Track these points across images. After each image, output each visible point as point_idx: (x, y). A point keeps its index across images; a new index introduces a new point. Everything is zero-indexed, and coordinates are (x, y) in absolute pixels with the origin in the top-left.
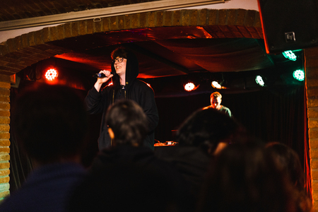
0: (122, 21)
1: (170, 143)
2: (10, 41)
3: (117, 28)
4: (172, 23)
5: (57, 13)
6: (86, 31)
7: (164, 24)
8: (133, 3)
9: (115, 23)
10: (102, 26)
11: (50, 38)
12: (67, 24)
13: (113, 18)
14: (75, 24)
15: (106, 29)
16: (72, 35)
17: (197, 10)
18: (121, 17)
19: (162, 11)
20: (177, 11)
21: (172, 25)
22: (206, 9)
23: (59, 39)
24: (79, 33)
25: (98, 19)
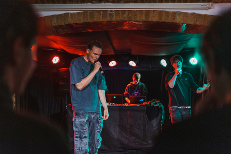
0: (130, 15)
3: (127, 19)
4: (169, 20)
5: (77, 3)
6: (101, 19)
7: (163, 20)
8: (140, 3)
9: (125, 16)
10: (114, 17)
11: (70, 21)
12: (86, 12)
13: (124, 12)
14: (92, 13)
15: (118, 19)
16: (89, 20)
18: (130, 12)
19: (162, 11)
22: (195, 13)
24: (96, 20)
25: (112, 11)
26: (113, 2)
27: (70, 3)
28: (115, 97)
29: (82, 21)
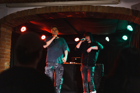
0: (71, 8)
1: (71, 63)
2: (18, 12)
3: (69, 11)
5: (42, 2)
6: (55, 11)
7: (90, 11)
8: (77, 1)
9: (68, 9)
10: (62, 9)
11: (38, 13)
12: (47, 7)
13: (68, 7)
14: (50, 7)
15: (64, 11)
16: (48, 12)
17: (105, 6)
18: (71, 6)
19: (90, 5)
20: (96, 6)
21: (94, 11)
22: (109, 6)
23: (42, 13)
24: (52, 12)
25: (61, 6)
26: (62, 1)
27: (37, 2)
28: (76, 59)
29: (44, 12)
